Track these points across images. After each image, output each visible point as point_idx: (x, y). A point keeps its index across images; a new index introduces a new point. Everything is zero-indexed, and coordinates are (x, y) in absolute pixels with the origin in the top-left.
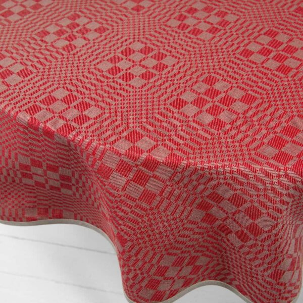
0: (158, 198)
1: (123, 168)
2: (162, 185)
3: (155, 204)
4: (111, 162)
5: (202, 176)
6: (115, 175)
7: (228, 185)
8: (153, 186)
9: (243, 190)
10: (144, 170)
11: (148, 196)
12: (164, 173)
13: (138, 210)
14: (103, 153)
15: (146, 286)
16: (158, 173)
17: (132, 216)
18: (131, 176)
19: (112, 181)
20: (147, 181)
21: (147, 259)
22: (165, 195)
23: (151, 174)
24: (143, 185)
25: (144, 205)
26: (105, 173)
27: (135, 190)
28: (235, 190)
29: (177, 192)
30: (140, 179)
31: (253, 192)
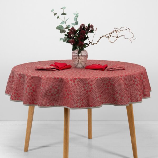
0: (77, 85)
1: (71, 80)
2: (77, 82)
3: (76, 86)
4: (69, 80)
5: (83, 80)
6: (70, 81)
7: (87, 80)
8: (76, 83)
9: (89, 81)
10: (74, 80)
11: (75, 84)
12: (77, 80)
13: (74, 87)
14: (68, 78)
15: (75, 103)
16: (76, 80)
17: (73, 88)
18: (72, 81)
19: (69, 83)
20: (75, 82)
21: (75, 97)
22: (78, 84)
23: (75, 80)
24: (74, 83)
25: (75, 86)
26: (68, 81)
27: (73, 84)
28: (88, 81)
29: (80, 83)
30: (74, 82)
31: (91, 81)
